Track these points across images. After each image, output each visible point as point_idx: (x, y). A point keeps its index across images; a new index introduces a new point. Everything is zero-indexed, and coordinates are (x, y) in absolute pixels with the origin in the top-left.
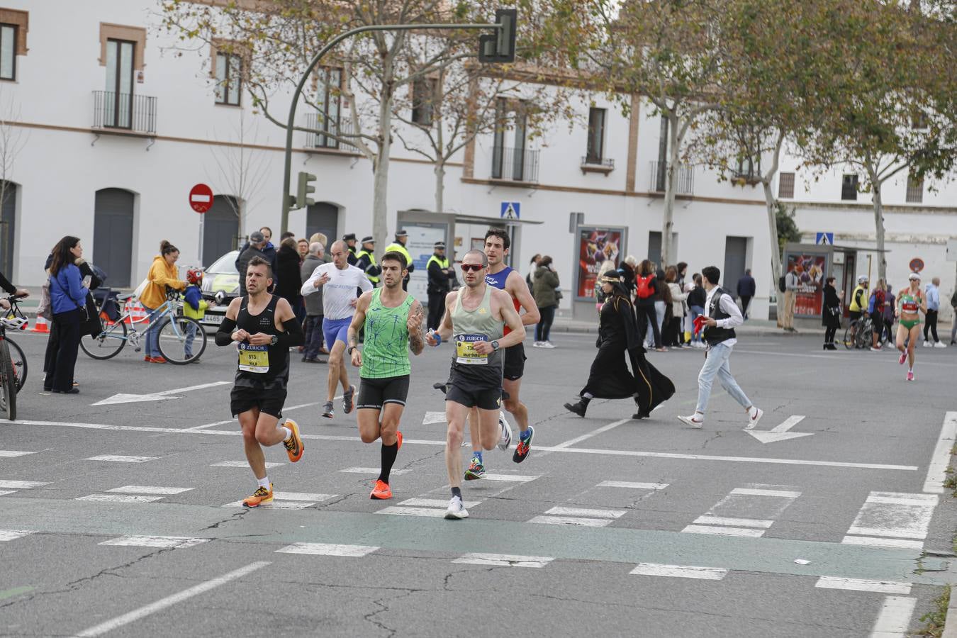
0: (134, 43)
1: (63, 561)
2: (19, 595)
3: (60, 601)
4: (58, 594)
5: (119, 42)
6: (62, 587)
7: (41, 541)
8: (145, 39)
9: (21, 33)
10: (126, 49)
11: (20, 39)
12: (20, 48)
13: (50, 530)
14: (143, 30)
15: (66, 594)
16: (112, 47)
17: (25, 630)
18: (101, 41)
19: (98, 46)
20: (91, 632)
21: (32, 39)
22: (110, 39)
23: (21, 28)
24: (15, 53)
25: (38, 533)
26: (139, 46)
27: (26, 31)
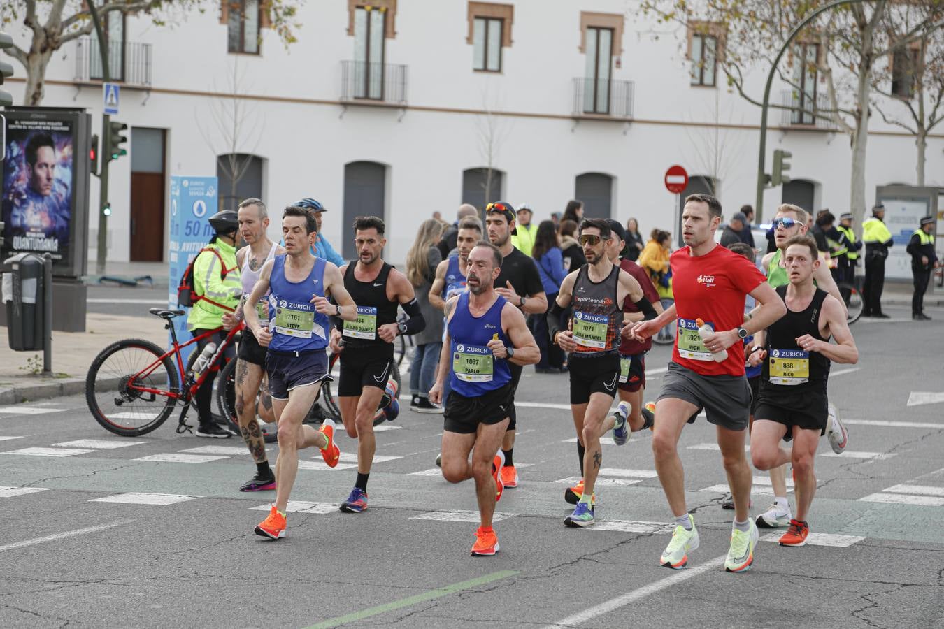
0: (612, 30)
1: (543, 545)
2: (502, 580)
3: (541, 586)
4: (539, 580)
5: (598, 29)
6: (543, 573)
7: (522, 524)
8: (623, 24)
9: (507, 27)
10: (605, 36)
11: (506, 31)
12: (506, 41)
13: (531, 513)
14: (621, 17)
15: (545, 579)
16: (592, 34)
17: (507, 616)
18: (582, 30)
19: (578, 34)
20: (571, 621)
21: (517, 31)
22: (590, 27)
23: (507, 21)
24: (502, 44)
25: (519, 516)
26: (617, 32)
27: (511, 23)
